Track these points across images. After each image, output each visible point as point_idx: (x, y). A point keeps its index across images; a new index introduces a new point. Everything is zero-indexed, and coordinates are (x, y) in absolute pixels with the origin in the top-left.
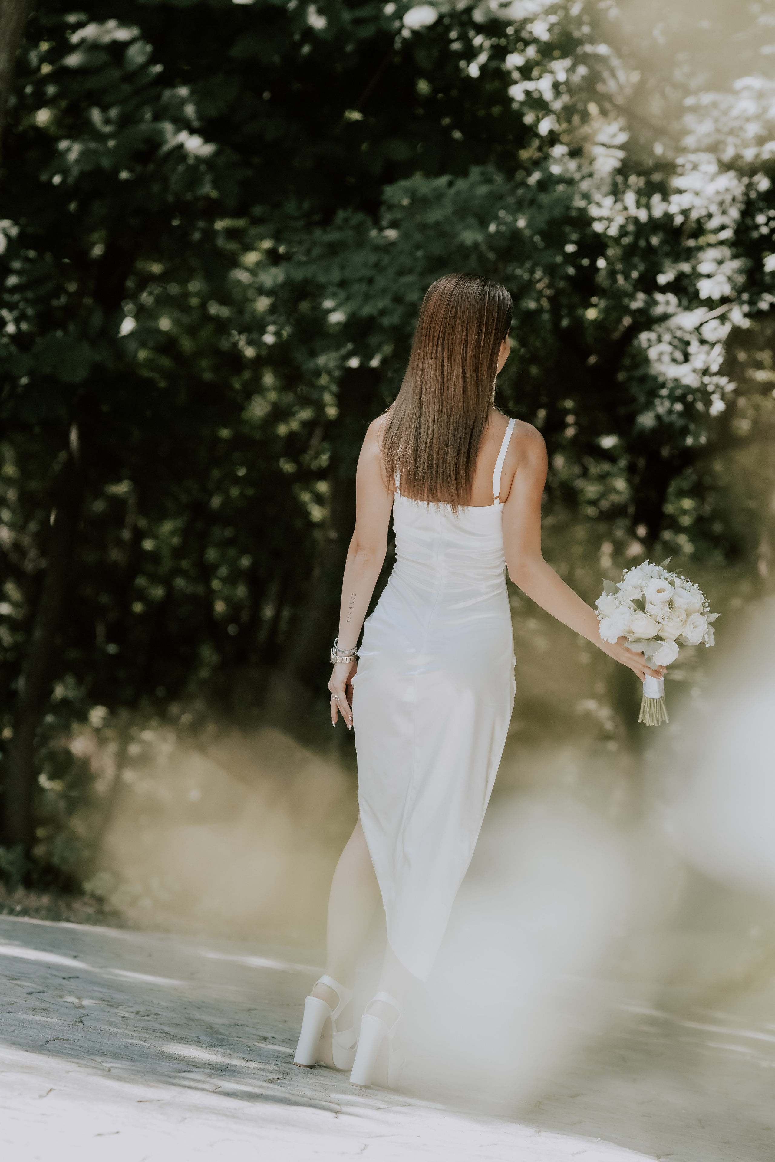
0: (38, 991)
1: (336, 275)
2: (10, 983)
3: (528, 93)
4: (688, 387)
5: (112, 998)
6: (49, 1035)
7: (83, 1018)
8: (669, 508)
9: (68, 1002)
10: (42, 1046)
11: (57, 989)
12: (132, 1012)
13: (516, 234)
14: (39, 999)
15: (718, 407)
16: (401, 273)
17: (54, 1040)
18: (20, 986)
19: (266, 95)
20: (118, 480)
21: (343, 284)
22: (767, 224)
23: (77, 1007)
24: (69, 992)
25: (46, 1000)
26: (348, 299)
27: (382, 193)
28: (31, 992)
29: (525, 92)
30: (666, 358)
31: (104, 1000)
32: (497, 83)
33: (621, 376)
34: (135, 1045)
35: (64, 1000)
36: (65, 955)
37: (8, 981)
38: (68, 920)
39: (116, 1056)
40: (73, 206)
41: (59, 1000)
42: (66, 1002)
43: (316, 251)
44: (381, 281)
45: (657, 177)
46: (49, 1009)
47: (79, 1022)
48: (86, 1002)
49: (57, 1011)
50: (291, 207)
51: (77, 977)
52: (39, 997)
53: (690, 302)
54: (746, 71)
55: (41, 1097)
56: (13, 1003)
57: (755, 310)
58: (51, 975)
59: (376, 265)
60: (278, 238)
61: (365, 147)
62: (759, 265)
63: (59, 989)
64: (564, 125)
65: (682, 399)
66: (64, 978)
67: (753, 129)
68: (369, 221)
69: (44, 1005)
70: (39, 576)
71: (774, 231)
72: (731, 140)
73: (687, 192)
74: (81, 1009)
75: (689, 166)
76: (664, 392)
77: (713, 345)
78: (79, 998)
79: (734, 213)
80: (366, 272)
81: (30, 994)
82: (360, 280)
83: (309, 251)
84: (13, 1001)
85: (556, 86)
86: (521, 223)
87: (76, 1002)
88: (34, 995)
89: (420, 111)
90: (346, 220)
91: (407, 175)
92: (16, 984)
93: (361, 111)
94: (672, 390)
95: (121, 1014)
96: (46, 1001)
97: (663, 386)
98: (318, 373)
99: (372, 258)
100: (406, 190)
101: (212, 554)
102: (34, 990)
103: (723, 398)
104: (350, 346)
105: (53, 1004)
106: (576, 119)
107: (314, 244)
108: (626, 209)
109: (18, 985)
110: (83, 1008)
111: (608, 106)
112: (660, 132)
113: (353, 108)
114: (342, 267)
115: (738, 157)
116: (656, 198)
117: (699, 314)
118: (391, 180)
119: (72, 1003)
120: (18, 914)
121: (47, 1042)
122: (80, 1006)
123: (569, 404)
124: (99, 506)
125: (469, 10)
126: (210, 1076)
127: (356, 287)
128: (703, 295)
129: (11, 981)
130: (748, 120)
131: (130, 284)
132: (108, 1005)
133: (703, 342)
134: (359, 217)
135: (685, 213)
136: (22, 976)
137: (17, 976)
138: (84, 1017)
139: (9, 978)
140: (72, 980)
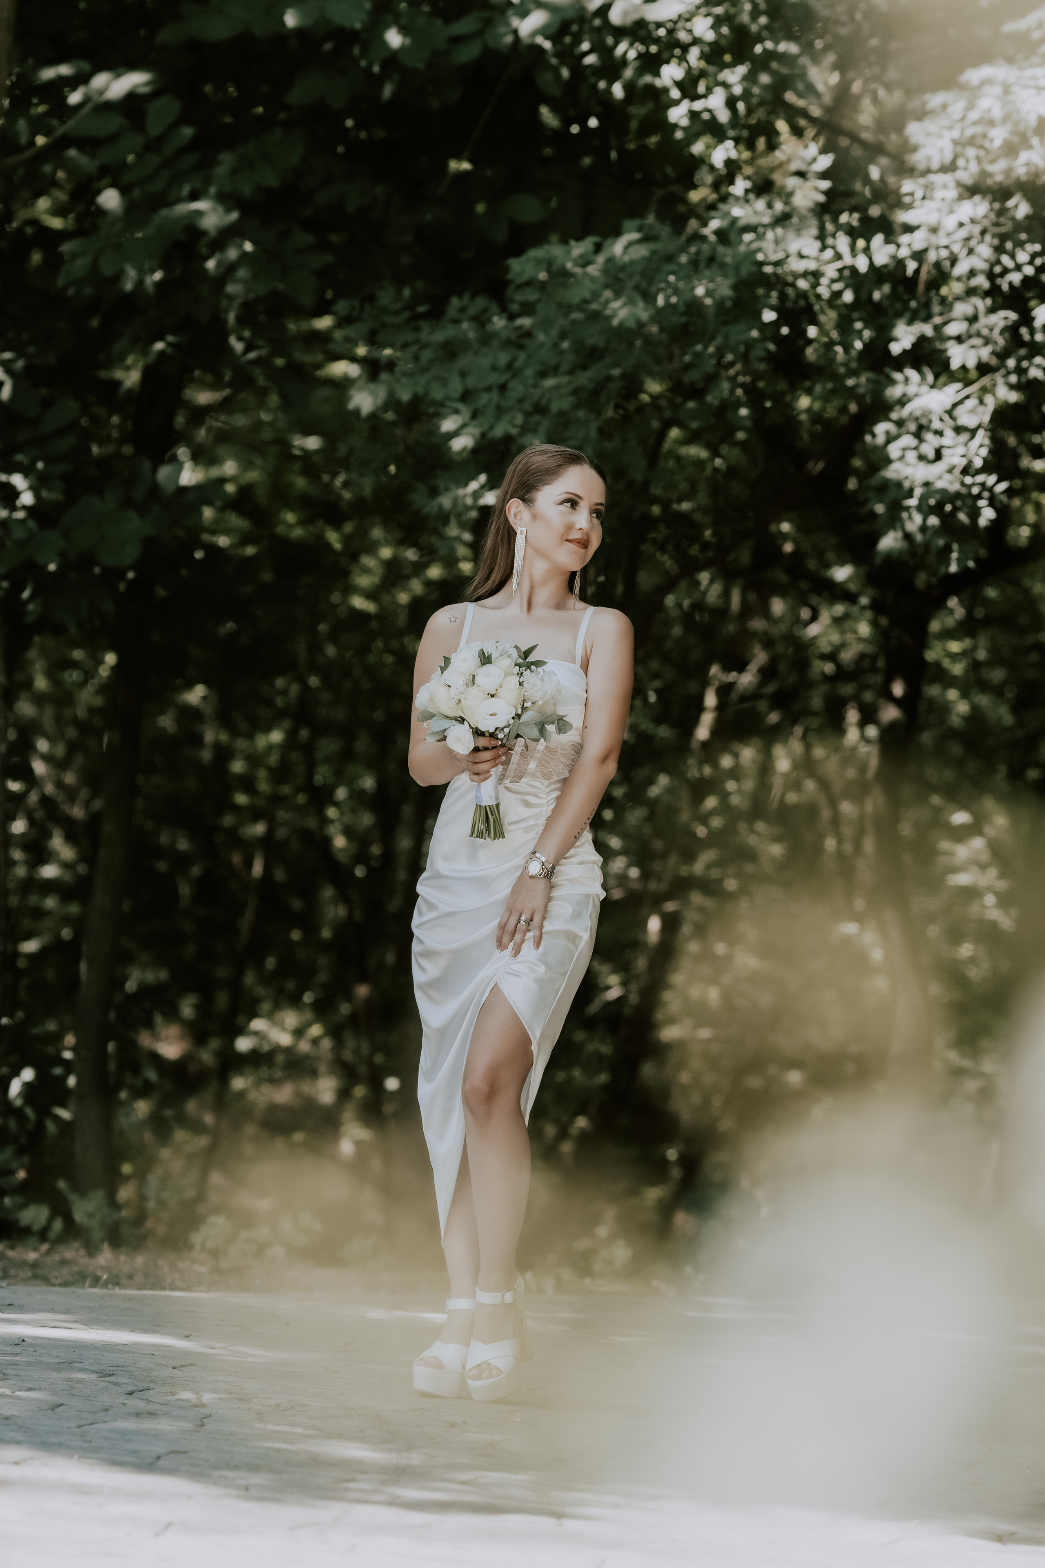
0: (140, 1388)
1: (456, 386)
2: (103, 1381)
3: (694, 115)
4: (943, 491)
5: (242, 1389)
6: (159, 1448)
7: (204, 1420)
8: (931, 655)
9: (182, 1400)
10: (152, 1464)
11: (165, 1383)
12: (271, 1406)
13: (694, 307)
14: (142, 1399)
15: (988, 514)
16: (543, 374)
17: (168, 1454)
18: (116, 1384)
19: (340, 149)
20: (189, 685)
21: (466, 396)
22: (1031, 263)
23: (196, 1406)
24: (183, 1385)
25: (153, 1400)
26: (474, 416)
27: (507, 269)
28: (131, 1391)
29: (689, 115)
30: (911, 456)
31: (231, 1393)
32: (650, 106)
33: (852, 484)
34: (278, 1450)
35: (177, 1397)
36: (173, 1335)
37: (99, 1379)
38: (173, 1288)
39: (253, 1468)
40: (95, 323)
41: (170, 1398)
42: (179, 1400)
43: (427, 355)
44: (517, 389)
45: (875, 211)
46: (157, 1413)
47: (200, 1426)
48: (207, 1397)
49: (168, 1414)
50: (386, 297)
51: (191, 1365)
52: (142, 1397)
53: (937, 376)
54: (982, 58)
55: (157, 1535)
56: (108, 1408)
57: (1023, 379)
58: (157, 1364)
59: (509, 366)
60: (372, 341)
61: (480, 208)
62: (1026, 319)
63: (169, 1383)
64: (746, 155)
65: (938, 509)
66: (174, 1368)
67: (998, 136)
68: (494, 307)
69: (152, 1407)
70: (94, 821)
71: (1040, 270)
72: (971, 152)
73: (921, 228)
74: (201, 1407)
75: (919, 194)
76: (913, 502)
77: (973, 432)
78: (197, 1393)
79: (985, 250)
80: (496, 378)
81: (130, 1393)
82: (489, 389)
83: (416, 358)
84: (107, 1406)
85: (731, 103)
86: (700, 291)
87: (193, 1399)
88: (136, 1394)
89: (548, 151)
90: (463, 310)
91: (539, 240)
92: (110, 1382)
93: (470, 160)
94: (923, 499)
95: (256, 1409)
96: (153, 1402)
97: (910, 494)
98: (444, 518)
99: (503, 358)
100: (538, 262)
101: (322, 775)
102: (135, 1388)
103: (992, 503)
104: (483, 478)
105: (162, 1404)
106: (761, 143)
107: (425, 346)
108: (838, 257)
109: (112, 1383)
110: (204, 1406)
111: (802, 122)
112: (875, 150)
113: (459, 157)
114: (463, 375)
115: (984, 174)
116: (878, 239)
117: (950, 393)
118: (518, 251)
119: (188, 1401)
120: (106, 1285)
121: (159, 1458)
122: (199, 1403)
123: (786, 527)
124: (167, 722)
125: (604, 11)
126: (384, 1483)
127: (485, 398)
128: (955, 364)
129: (102, 1379)
130: (991, 123)
131: (180, 420)
132: (237, 1399)
133: (959, 430)
134: (481, 302)
135: (919, 256)
136: (116, 1370)
137: (110, 1371)
138: (207, 1419)
139: (100, 1375)
140: (185, 1369)
